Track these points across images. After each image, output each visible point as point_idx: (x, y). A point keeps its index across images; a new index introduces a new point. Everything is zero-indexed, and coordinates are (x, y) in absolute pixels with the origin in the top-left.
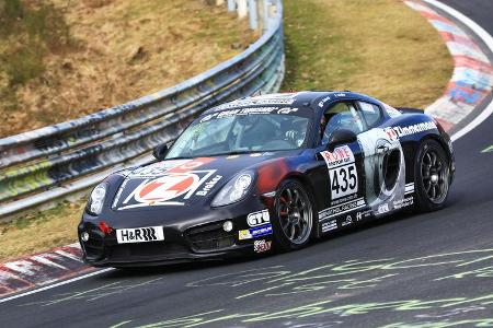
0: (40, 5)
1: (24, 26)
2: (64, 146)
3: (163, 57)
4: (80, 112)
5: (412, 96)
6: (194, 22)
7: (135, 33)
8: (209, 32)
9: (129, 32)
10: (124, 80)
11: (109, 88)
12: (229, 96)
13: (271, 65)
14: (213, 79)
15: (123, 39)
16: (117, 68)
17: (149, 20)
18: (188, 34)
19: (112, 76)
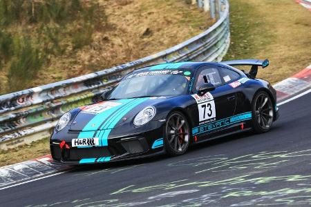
0: (91, 4)
1: (82, 16)
2: (101, 84)
3: (160, 34)
4: (113, 65)
5: (303, 58)
6: (179, 14)
7: (145, 20)
8: (187, 19)
9: (141, 19)
10: (137, 47)
11: (129, 51)
12: (197, 57)
13: (221, 39)
14: (187, 46)
15: (138, 24)
16: (134, 40)
17: (153, 13)
18: (175, 21)
19: (131, 44)
